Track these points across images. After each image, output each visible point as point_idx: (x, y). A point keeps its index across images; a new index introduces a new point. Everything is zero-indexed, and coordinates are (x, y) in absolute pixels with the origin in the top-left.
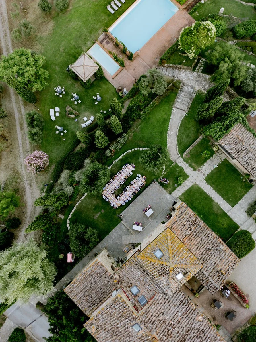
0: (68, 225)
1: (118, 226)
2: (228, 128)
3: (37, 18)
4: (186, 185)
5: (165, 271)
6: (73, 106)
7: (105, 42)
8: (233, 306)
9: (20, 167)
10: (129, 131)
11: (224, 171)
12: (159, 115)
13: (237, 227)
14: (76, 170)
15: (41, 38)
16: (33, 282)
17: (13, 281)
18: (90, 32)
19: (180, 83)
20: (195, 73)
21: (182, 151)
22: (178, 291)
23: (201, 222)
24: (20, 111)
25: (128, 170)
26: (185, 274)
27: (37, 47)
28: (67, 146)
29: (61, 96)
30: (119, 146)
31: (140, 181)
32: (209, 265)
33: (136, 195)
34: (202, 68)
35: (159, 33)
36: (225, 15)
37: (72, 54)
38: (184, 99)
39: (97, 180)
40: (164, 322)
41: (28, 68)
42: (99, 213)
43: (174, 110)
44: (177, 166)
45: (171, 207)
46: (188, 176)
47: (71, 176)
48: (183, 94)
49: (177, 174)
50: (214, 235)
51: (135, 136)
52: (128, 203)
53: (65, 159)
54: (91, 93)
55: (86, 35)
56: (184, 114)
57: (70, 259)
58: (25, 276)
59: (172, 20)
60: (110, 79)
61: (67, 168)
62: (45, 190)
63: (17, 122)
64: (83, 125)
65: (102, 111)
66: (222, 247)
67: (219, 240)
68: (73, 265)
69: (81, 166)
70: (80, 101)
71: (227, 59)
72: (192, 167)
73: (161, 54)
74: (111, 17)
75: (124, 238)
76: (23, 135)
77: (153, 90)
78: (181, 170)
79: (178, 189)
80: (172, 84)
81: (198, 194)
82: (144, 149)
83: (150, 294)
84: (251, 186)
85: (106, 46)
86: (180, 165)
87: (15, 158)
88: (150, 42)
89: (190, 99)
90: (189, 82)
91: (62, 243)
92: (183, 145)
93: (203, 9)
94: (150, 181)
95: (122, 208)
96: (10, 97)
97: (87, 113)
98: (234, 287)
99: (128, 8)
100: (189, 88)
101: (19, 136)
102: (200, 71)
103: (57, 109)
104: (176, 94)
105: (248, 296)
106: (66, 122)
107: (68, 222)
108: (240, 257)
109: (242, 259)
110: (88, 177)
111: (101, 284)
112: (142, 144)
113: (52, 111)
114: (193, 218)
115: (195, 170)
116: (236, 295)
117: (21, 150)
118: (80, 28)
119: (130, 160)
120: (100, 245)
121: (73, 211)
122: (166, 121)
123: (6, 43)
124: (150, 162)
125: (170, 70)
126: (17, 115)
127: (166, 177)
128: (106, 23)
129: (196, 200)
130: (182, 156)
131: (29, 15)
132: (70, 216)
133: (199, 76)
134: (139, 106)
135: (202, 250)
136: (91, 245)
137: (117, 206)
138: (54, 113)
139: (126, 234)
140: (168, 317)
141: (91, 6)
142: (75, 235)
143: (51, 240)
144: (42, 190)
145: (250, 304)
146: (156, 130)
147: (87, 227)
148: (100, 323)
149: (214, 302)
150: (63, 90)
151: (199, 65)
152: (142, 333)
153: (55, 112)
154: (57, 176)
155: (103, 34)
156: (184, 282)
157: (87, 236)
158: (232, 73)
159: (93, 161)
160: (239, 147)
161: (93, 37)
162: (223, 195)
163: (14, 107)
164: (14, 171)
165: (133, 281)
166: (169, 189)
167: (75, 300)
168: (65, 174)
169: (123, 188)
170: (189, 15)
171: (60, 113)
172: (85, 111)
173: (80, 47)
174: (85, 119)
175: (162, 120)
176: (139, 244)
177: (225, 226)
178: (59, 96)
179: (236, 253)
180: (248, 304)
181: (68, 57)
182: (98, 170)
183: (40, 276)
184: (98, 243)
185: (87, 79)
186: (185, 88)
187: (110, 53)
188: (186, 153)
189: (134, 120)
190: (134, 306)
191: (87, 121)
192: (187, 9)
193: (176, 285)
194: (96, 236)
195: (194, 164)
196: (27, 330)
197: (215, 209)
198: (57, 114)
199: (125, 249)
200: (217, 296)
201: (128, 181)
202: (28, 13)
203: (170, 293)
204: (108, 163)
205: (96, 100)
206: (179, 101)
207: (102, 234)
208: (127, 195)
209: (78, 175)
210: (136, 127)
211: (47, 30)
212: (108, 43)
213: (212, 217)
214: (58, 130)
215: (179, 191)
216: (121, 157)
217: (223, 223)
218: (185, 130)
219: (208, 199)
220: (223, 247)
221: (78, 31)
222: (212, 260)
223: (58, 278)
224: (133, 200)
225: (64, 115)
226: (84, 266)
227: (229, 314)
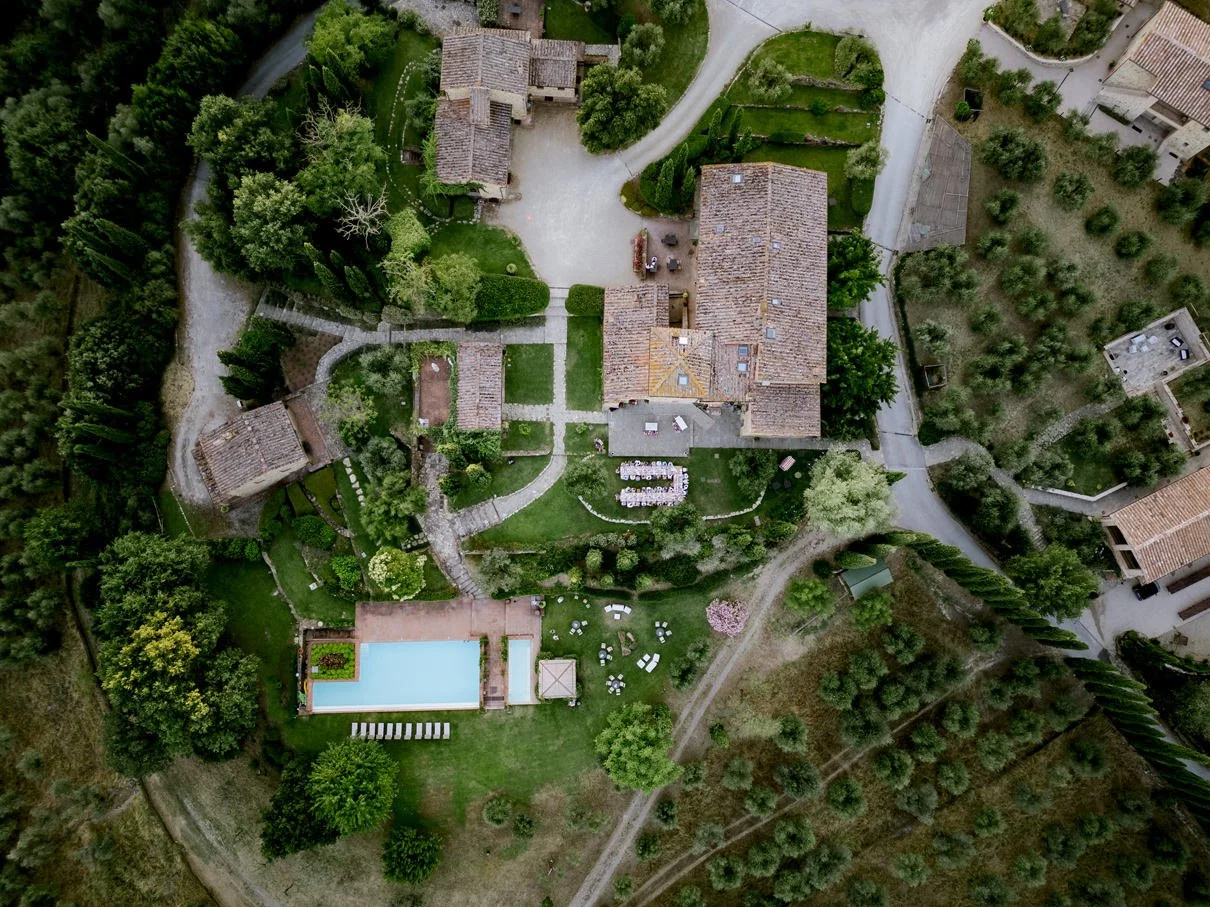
0: (758, 503)
1: (701, 446)
2: (476, 435)
3: (547, 830)
4: (579, 417)
5: (693, 359)
6: (617, 649)
7: (495, 695)
8: (658, 246)
9: (756, 637)
10: (581, 543)
11: (521, 392)
12: (528, 528)
13: (570, 319)
14: (689, 557)
15: (569, 791)
16: (842, 474)
17: (859, 494)
18: (501, 727)
19: (463, 543)
20: (431, 538)
21: (545, 459)
22: (699, 327)
23: (607, 364)
24: (691, 715)
25: (629, 498)
26: (677, 338)
27: (587, 782)
28: (673, 604)
29: (620, 677)
30: (612, 537)
31: (627, 471)
32: (644, 314)
33: (648, 460)
34: (416, 537)
35: (417, 638)
36: (315, 576)
37: (553, 722)
38: (478, 519)
39: (675, 518)
40: (740, 313)
41: (629, 737)
42: (709, 481)
43: (504, 516)
44: (568, 448)
45: (621, 410)
46: (567, 425)
47: (701, 556)
48: (473, 527)
49: (577, 439)
50: (606, 339)
51: (581, 531)
52: (665, 459)
53: (690, 587)
54: (578, 643)
55: (511, 729)
56: (497, 500)
57: (788, 463)
58: (841, 487)
59: (384, 638)
60: (538, 638)
61: (698, 572)
62: (751, 575)
63: (707, 702)
64: (628, 610)
65: (588, 606)
66: (611, 320)
67: (606, 326)
68: (794, 453)
69: (679, 559)
70: (603, 646)
71: (393, 513)
72: (552, 430)
73: (442, 607)
74: (456, 722)
75: (708, 427)
76: (714, 676)
77: (508, 562)
78: (567, 439)
79: (592, 421)
80: (474, 553)
81: (578, 395)
82: (586, 505)
83: (729, 349)
84: (509, 346)
85: (500, 687)
86: (562, 446)
87: (752, 654)
88: (441, 636)
89: (470, 512)
90: (450, 533)
91: (783, 489)
92: (536, 466)
93: (330, 613)
94: (615, 461)
95: (677, 462)
96: (686, 748)
97: (608, 622)
98: (638, 265)
99: (422, 712)
100: (456, 527)
101: (722, 679)
102: (421, 535)
103: (641, 664)
104: (480, 534)
105: (633, 242)
106: (644, 637)
107: (755, 506)
108: (601, 291)
109: (603, 286)
110: (681, 530)
111: (773, 404)
112: (582, 512)
113: (650, 668)
114: (611, 376)
115: (552, 424)
116: (644, 255)
117: (734, 659)
118: (508, 748)
119: (615, 508)
120: (743, 445)
121: (737, 513)
122: (525, 513)
123: (622, 841)
124: (596, 480)
125: (454, 574)
126: (700, 713)
127: (593, 447)
128: (468, 720)
129: (584, 390)
130: (551, 453)
131: (553, 848)
132: (746, 511)
133: (430, 530)
134: (539, 564)
135: (635, 337)
136: (750, 454)
137: (681, 469)
138: (650, 663)
139: (701, 428)
140: (733, 314)
141: (465, 766)
142: (757, 482)
143: (793, 504)
144: (753, 578)
145: (637, 233)
146: (550, 514)
147: (737, 478)
148: (806, 370)
149: (674, 269)
150: (609, 683)
151: (415, 544)
152: (771, 325)
153: (647, 663)
154: (719, 577)
155: (487, 708)
156: (684, 331)
157: (745, 468)
158: (401, 492)
159: (660, 548)
160: (486, 403)
161: (503, 718)
162: (551, 367)
163: (692, 729)
164: (768, 638)
165: (736, 377)
166: (603, 430)
167: (817, 414)
168: (707, 567)
169: (655, 482)
170: (357, 623)
171: (641, 657)
172: (607, 628)
173: (534, 720)
174: (617, 617)
175: (531, 518)
176: (697, 405)
177: (582, 332)
178: (622, 680)
179: (603, 299)
180: (640, 235)
181: (561, 723)
182: (664, 529)
183: (829, 472)
184: (741, 450)
185: (570, 661)
186: (462, 532)
187: (503, 673)
188: (543, 453)
189: (564, 552)
190: (756, 353)
191: (618, 612)
192: (349, 633)
193: (696, 336)
194: (735, 459)
195: (547, 432)
196: (915, 432)
197: (574, 361)
198: (647, 657)
199: (717, 414)
200: (665, 272)
201: (639, 484)
202: (551, 853)
203: (709, 333)
204: (643, 530)
205: (581, 627)
206: (486, 522)
207: (727, 454)
208: (658, 470)
209: (694, 549)
210: (567, 542)
211: (552, 796)
212: (494, 690)
213: (587, 356)
214: (665, 636)
215: (593, 417)
216: (622, 521)
217: (581, 337)
218: (516, 480)
219: (570, 378)
220: (609, 318)
221: (515, 745)
222: (635, 317)
223: (818, 454)
224: (657, 459)
225: (639, 650)
226: (782, 440)
227: (671, 242)
